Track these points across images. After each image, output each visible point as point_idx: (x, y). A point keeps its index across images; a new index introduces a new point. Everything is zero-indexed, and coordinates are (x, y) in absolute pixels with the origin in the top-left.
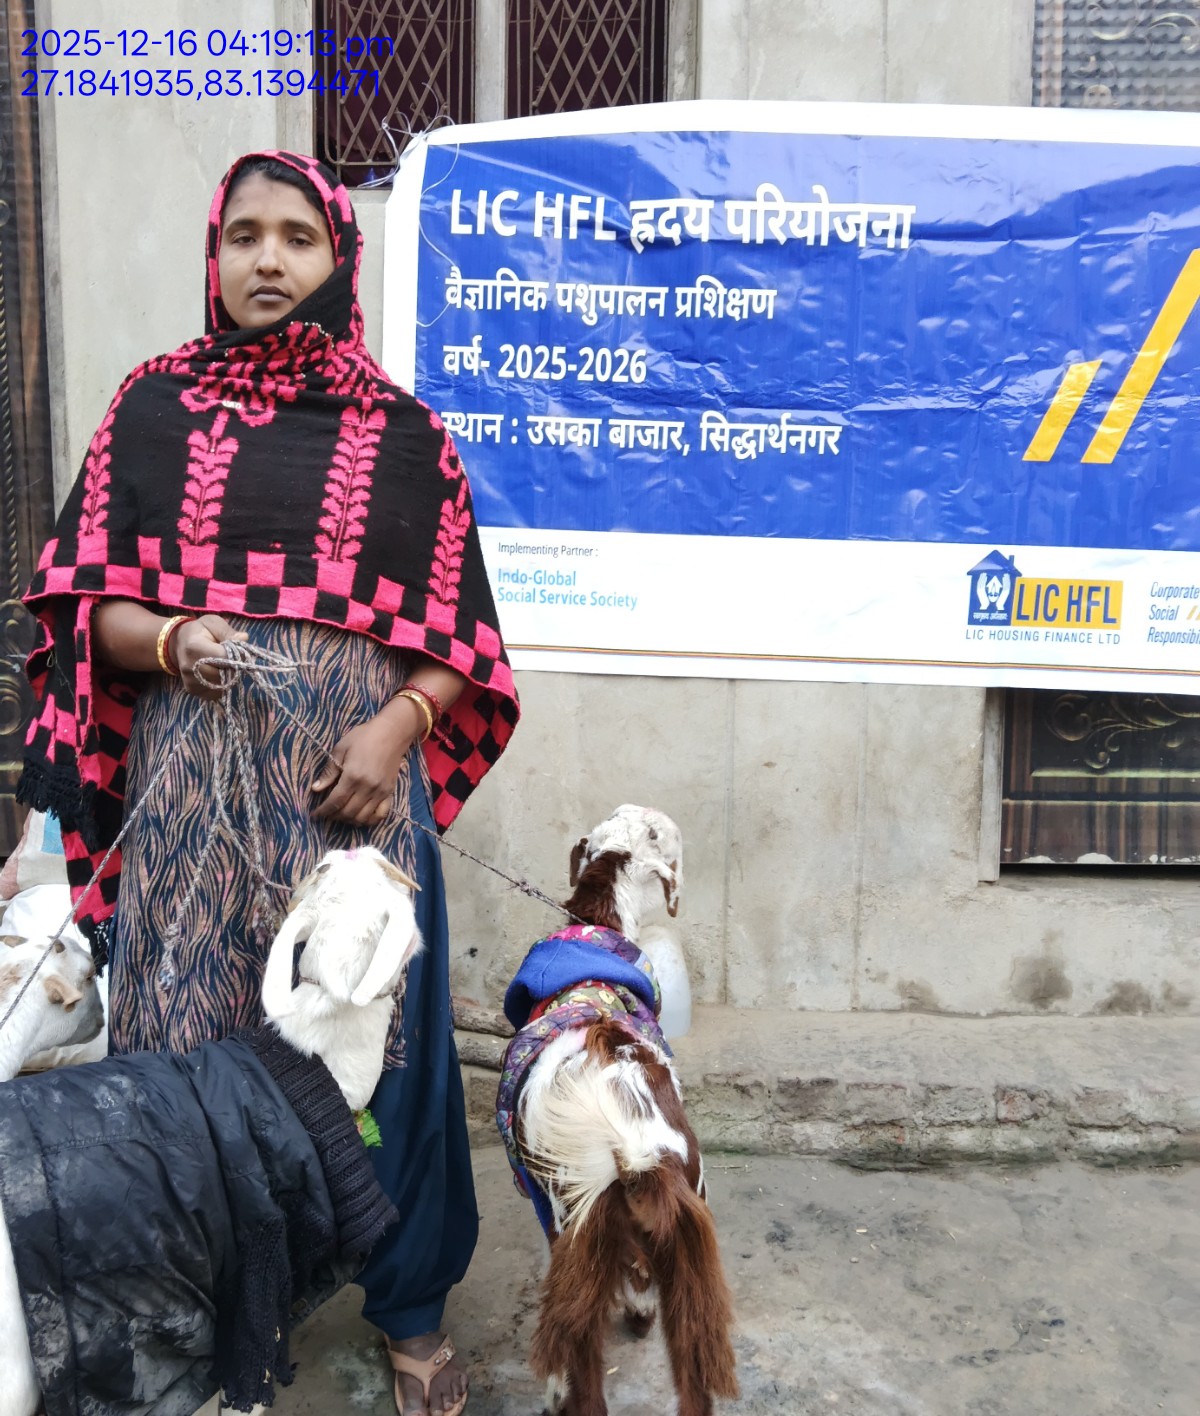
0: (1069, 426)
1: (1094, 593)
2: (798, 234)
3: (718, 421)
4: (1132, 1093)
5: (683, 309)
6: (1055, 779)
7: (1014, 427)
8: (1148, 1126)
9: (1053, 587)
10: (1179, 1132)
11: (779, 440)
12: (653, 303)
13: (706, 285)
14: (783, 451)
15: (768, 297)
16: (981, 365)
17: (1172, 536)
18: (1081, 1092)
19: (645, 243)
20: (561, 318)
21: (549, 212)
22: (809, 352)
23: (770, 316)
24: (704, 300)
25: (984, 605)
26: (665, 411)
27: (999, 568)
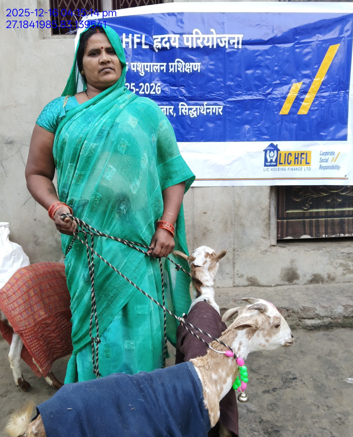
0: (293, 103)
1: (302, 155)
2: (207, 45)
3: (185, 106)
4: (317, 308)
5: (171, 70)
6: (293, 213)
7: (276, 104)
8: (323, 317)
9: (290, 154)
10: (332, 319)
11: (203, 111)
12: (162, 68)
13: (178, 62)
14: (205, 114)
15: (198, 65)
16: (266, 85)
17: (326, 136)
18: (302, 308)
19: (158, 49)
20: (133, 74)
21: (127, 40)
22: (212, 82)
23: (199, 71)
24: (178, 67)
25: (269, 160)
26: (167, 103)
27: (273, 148)
